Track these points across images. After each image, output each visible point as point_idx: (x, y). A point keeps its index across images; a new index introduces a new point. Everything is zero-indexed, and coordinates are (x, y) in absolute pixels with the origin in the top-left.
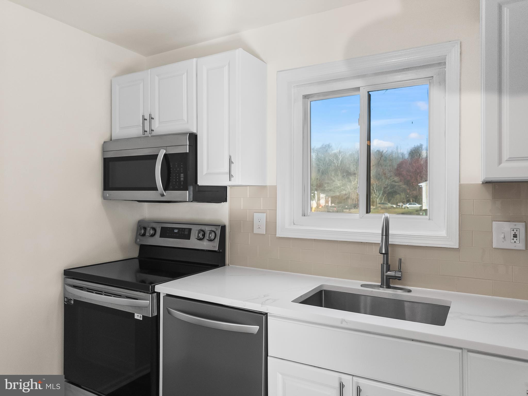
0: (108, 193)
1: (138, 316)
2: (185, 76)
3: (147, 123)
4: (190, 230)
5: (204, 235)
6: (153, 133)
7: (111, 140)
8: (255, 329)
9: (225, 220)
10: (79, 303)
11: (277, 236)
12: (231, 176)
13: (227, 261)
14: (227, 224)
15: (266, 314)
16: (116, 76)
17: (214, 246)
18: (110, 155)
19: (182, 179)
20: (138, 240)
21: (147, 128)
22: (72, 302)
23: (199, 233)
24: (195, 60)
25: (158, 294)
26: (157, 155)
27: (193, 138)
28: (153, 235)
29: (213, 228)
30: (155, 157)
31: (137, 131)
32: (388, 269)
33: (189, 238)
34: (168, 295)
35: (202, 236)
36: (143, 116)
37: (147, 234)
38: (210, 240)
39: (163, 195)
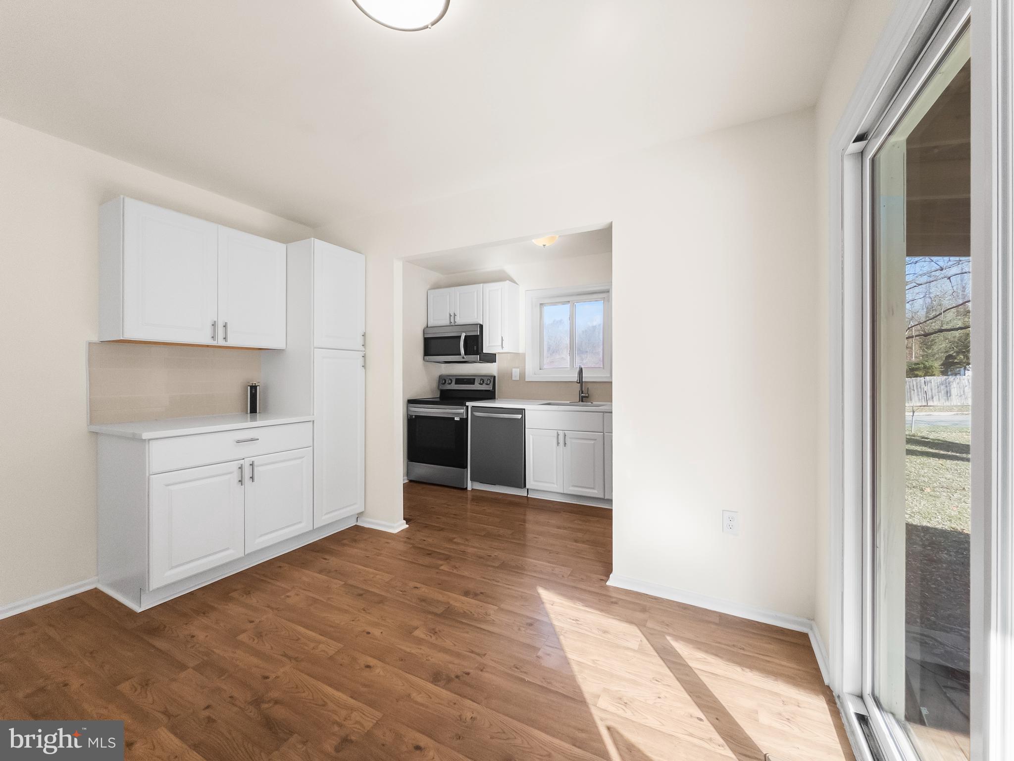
0: (427, 358)
1: (457, 419)
2: (476, 293)
3: (452, 318)
4: (474, 379)
5: (483, 382)
6: (456, 324)
7: (427, 327)
8: (519, 416)
9: (495, 374)
10: (418, 417)
11: (526, 380)
12: (502, 347)
13: (496, 398)
14: (496, 375)
15: (525, 409)
16: (429, 289)
17: (490, 388)
18: (427, 336)
19: (475, 349)
20: (441, 387)
21: (452, 321)
22: (414, 417)
23: (481, 380)
24: (482, 284)
25: (467, 407)
26: (460, 336)
27: (481, 326)
28: (450, 384)
29: (488, 378)
30: (459, 337)
31: (447, 322)
32: (582, 393)
33: (474, 384)
34: (473, 406)
35: (482, 382)
36: (450, 314)
37: (447, 382)
38: (487, 384)
39: (464, 358)
